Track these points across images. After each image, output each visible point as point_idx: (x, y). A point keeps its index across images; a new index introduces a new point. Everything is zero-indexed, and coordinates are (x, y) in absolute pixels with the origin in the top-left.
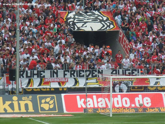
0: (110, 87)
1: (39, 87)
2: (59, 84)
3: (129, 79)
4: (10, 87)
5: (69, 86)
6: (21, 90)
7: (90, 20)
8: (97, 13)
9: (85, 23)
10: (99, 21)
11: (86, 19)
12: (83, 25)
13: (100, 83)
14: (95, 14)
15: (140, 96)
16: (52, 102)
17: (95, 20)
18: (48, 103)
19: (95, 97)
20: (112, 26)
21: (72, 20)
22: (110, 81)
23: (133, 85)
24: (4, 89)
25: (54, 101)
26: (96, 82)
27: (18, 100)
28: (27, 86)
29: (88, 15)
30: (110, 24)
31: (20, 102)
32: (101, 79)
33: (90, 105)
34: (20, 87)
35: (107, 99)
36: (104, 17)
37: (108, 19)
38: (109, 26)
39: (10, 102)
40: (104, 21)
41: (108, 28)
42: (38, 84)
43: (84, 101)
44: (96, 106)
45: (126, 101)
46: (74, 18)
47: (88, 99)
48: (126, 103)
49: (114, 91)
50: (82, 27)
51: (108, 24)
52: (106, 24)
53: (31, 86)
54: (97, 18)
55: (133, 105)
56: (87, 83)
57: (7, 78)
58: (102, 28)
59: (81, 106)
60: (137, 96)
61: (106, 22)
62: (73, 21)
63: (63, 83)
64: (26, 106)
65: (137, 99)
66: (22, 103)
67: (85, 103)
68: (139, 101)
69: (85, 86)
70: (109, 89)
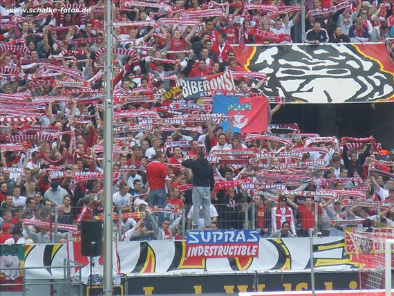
0: (384, 272)
1: (171, 273)
2: (233, 264)
4: (85, 273)
5: (262, 271)
6: (118, 282)
7: (323, 72)
8: (342, 48)
9: (309, 79)
10: (349, 73)
11: (311, 67)
12: (302, 86)
13: (354, 260)
14: (336, 53)
17: (338, 71)
20: (388, 89)
21: (269, 71)
22: (383, 255)
24: (68, 279)
26: (344, 257)
28: (137, 270)
29: (315, 56)
30: (383, 82)
32: (357, 248)
34: (115, 273)
36: (363, 62)
37: (375, 68)
38: (380, 89)
40: (365, 74)
41: (376, 95)
42: (169, 262)
46: (276, 66)
50: (298, 91)
51: (378, 83)
52: (371, 82)
53: (148, 270)
54: (342, 63)
56: (315, 260)
57: (75, 244)
58: (358, 93)
61: (371, 77)
62: (272, 75)
63: (244, 260)
69: (309, 270)
70: (383, 277)
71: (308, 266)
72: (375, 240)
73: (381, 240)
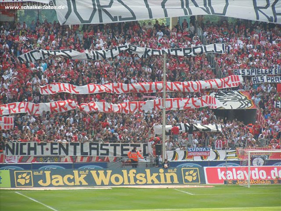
0: (248, 161)
1: (183, 161)
2: (202, 158)
3: (266, 153)
5: (211, 160)
7: (230, 99)
8: (236, 92)
9: (226, 101)
10: (238, 100)
11: (226, 98)
12: (223, 104)
13: (239, 157)
14: (234, 94)
15: (276, 169)
16: (195, 174)
17: (234, 99)
18: (191, 175)
19: (234, 170)
20: (250, 105)
22: (248, 156)
23: (269, 159)
25: (197, 174)
26: (236, 156)
27: (164, 173)
28: (172, 160)
29: (227, 95)
30: (248, 103)
31: (166, 174)
32: (240, 153)
33: (229, 177)
35: (245, 172)
36: (242, 97)
37: (246, 98)
38: (247, 105)
39: (158, 174)
40: (243, 100)
41: (246, 107)
42: (182, 157)
43: (225, 173)
44: (235, 178)
45: (262, 173)
47: (228, 172)
48: (263, 176)
49: (252, 164)
51: (247, 103)
52: (245, 103)
53: (176, 160)
54: (236, 97)
55: (269, 178)
56: (227, 157)
58: (241, 106)
59: (222, 178)
60: (273, 169)
61: (245, 101)
63: (205, 157)
64: (172, 178)
65: (272, 172)
66: (168, 175)
67: (225, 175)
68: (274, 173)
70: (248, 163)
71: (225, 159)
72: (245, 151)
73: (247, 151)
